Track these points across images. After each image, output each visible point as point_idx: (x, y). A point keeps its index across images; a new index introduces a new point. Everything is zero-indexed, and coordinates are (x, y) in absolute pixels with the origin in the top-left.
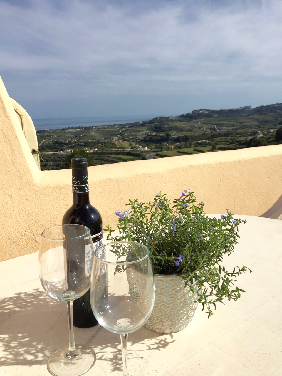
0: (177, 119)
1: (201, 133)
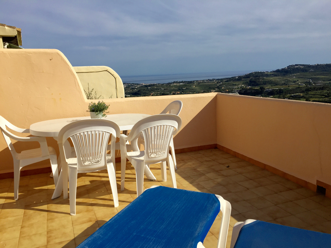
0: (272, 73)
1: (296, 87)
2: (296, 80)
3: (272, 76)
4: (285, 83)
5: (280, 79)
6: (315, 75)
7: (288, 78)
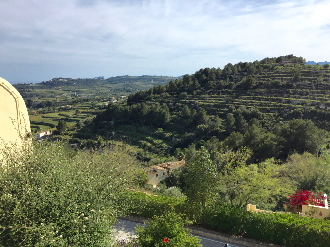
1: (64, 99)
2: (62, 92)
3: (38, 89)
4: (52, 96)
5: (47, 91)
6: (78, 89)
7: (54, 91)
